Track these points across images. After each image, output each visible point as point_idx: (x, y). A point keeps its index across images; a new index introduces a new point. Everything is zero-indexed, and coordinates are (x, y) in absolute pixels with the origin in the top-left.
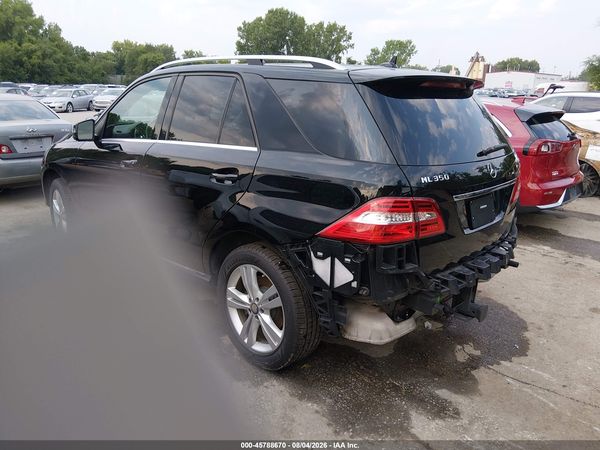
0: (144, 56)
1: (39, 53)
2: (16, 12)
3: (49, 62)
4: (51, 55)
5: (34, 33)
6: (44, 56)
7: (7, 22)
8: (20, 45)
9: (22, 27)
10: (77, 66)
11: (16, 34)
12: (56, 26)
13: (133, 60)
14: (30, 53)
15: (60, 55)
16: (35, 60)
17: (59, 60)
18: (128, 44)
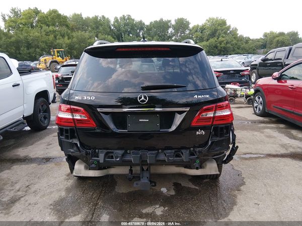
0: (277, 39)
1: (225, 42)
2: (219, 24)
3: (229, 45)
4: (230, 42)
5: (225, 33)
6: (227, 43)
7: (215, 30)
8: (218, 39)
9: (220, 31)
10: (242, 46)
11: (217, 34)
12: (236, 28)
13: (272, 41)
14: (221, 43)
15: (235, 41)
16: (223, 45)
17: (233, 44)
18: (272, 33)
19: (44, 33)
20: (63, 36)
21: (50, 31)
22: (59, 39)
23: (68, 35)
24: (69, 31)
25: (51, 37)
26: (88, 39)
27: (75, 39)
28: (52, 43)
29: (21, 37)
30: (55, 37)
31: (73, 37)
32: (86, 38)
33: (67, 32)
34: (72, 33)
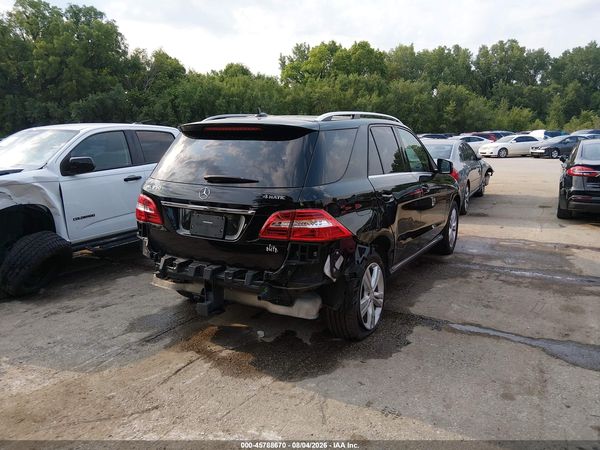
19: (338, 87)
20: (370, 90)
21: (350, 83)
22: (363, 96)
23: (380, 89)
24: (383, 81)
25: (351, 91)
26: (416, 93)
27: (391, 96)
30: (356, 92)
31: (389, 92)
32: (411, 92)
33: (378, 83)
34: (388, 83)
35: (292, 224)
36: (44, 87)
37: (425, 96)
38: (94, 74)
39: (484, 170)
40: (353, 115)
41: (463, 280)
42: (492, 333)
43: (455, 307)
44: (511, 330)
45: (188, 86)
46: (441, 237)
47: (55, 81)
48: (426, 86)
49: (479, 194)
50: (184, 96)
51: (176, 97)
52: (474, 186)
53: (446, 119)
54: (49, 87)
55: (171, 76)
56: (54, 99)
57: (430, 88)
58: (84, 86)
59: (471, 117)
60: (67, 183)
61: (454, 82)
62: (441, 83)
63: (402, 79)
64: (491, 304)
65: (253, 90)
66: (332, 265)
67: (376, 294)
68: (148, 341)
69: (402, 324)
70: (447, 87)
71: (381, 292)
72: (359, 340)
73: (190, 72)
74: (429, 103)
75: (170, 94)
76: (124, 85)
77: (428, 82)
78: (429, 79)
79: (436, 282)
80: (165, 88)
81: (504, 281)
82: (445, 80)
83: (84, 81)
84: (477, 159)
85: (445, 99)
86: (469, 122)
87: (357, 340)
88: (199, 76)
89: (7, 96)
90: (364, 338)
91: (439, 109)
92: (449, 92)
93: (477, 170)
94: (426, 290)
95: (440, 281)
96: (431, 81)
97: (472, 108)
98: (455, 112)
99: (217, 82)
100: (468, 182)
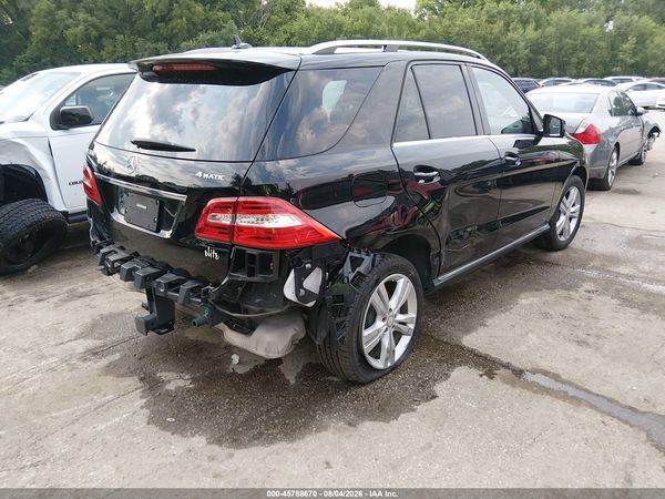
19: (484, 18)
20: (525, 23)
21: (499, 13)
23: (537, 21)
24: (542, 11)
25: (499, 26)
26: (585, 26)
27: (550, 30)
28: (497, 39)
29: (438, 27)
30: (507, 25)
31: (549, 24)
32: (578, 25)
33: (536, 13)
34: (548, 14)
35: (234, 219)
36: (154, 27)
37: (596, 29)
38: (205, 10)
39: (647, 130)
40: (385, 46)
41: (565, 293)
42: (572, 392)
43: (532, 338)
44: (604, 391)
45: (305, 23)
46: (547, 227)
47: (165, 18)
48: (598, 17)
49: (636, 162)
50: (300, 34)
51: (292, 35)
52: (628, 152)
53: (622, 61)
54: (159, 25)
55: (287, 11)
56: (165, 39)
57: (604, 19)
58: (194, 24)
59: (655, 57)
60: (60, 138)
61: (636, 12)
62: (619, 13)
63: (567, 9)
64: (591, 340)
65: (379, 24)
66: (299, 285)
67: (401, 317)
68: (95, 354)
69: (440, 361)
70: (626, 18)
71: (412, 314)
72: (363, 384)
73: (311, 5)
74: (600, 39)
75: (285, 32)
76: (237, 22)
77: (601, 13)
78: (603, 8)
79: (522, 295)
80: (281, 24)
81: (625, 300)
82: (625, 9)
83: (195, 18)
84: (636, 114)
85: (621, 35)
86: (652, 64)
87: (358, 384)
88: (319, 9)
89: (118, 37)
90: (370, 382)
91: (613, 48)
92: (629, 25)
93: (639, 128)
94: (501, 306)
95: (528, 294)
96: (606, 11)
97: (658, 46)
98: (635, 53)
99: (339, 17)
100: (617, 145)
